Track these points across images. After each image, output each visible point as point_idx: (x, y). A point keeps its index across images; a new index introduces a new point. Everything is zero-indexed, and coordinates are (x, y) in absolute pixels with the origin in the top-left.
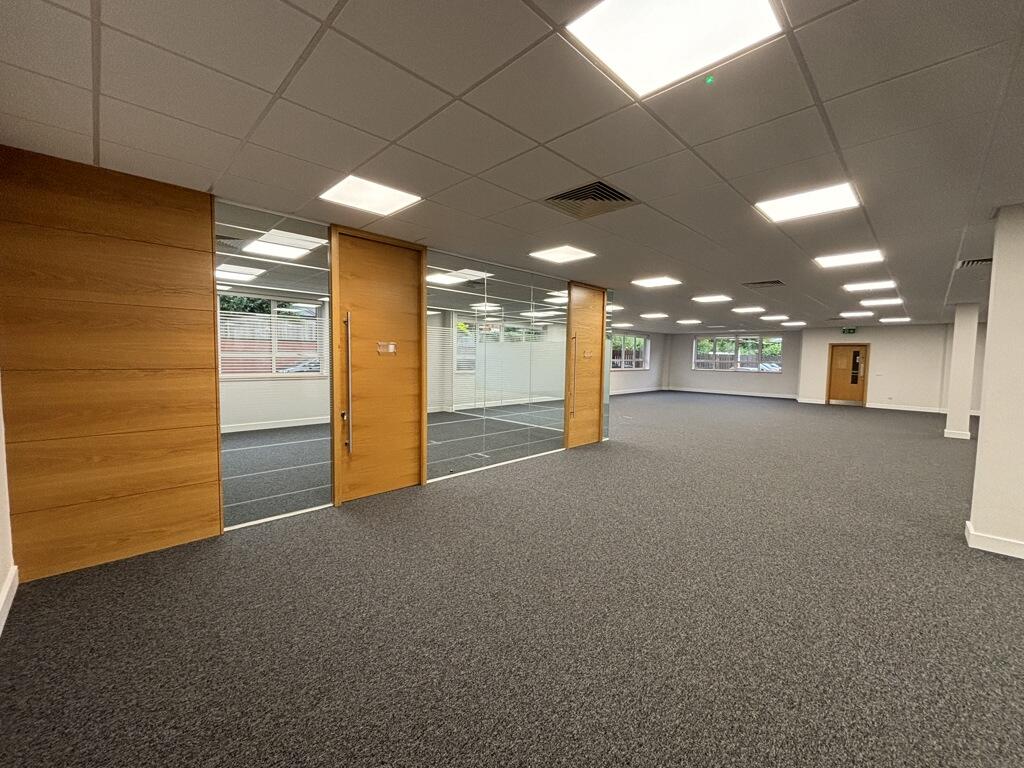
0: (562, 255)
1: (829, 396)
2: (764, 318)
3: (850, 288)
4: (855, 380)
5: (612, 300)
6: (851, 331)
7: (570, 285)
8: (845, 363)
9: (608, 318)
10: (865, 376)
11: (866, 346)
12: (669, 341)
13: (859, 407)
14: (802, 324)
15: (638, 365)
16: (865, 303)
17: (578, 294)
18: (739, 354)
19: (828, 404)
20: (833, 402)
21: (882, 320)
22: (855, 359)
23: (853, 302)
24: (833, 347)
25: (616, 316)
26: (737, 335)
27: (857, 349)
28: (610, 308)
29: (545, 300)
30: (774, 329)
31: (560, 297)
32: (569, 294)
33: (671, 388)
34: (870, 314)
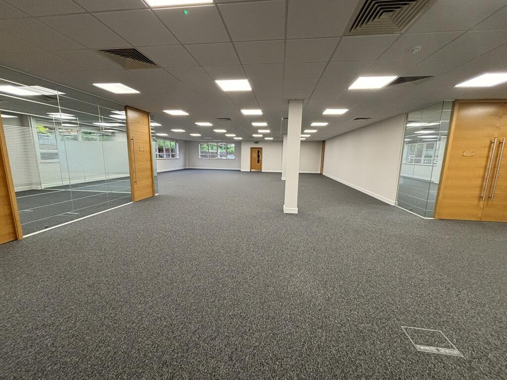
0: (118, 88)
1: (251, 169)
2: (226, 135)
3: (255, 124)
4: (258, 162)
5: (154, 119)
6: (257, 143)
7: (126, 108)
8: (255, 155)
9: (152, 129)
10: (261, 160)
11: (261, 148)
12: (187, 144)
13: (260, 172)
14: (241, 138)
15: (173, 156)
16: (260, 131)
17: (132, 114)
18: (219, 152)
19: (251, 171)
20: (252, 170)
21: (265, 138)
22: (258, 154)
23: (255, 130)
24: (252, 148)
25: (156, 129)
26: (217, 142)
27: (259, 150)
28: (153, 124)
29: (111, 116)
30: (231, 140)
31: (121, 115)
32: (126, 114)
33: (191, 168)
34: (261, 136)
